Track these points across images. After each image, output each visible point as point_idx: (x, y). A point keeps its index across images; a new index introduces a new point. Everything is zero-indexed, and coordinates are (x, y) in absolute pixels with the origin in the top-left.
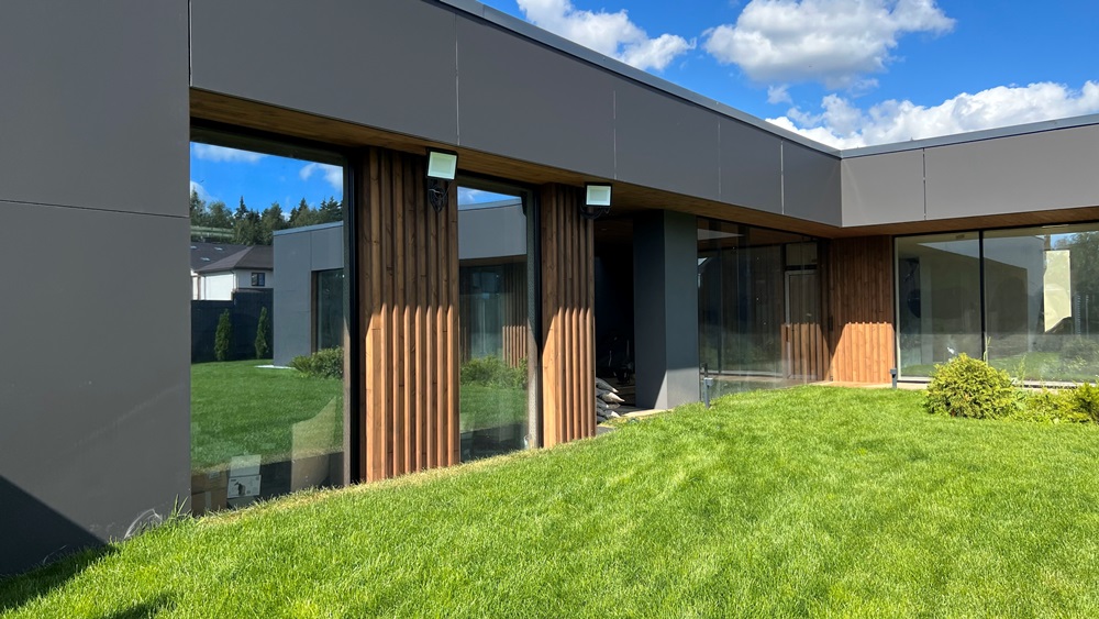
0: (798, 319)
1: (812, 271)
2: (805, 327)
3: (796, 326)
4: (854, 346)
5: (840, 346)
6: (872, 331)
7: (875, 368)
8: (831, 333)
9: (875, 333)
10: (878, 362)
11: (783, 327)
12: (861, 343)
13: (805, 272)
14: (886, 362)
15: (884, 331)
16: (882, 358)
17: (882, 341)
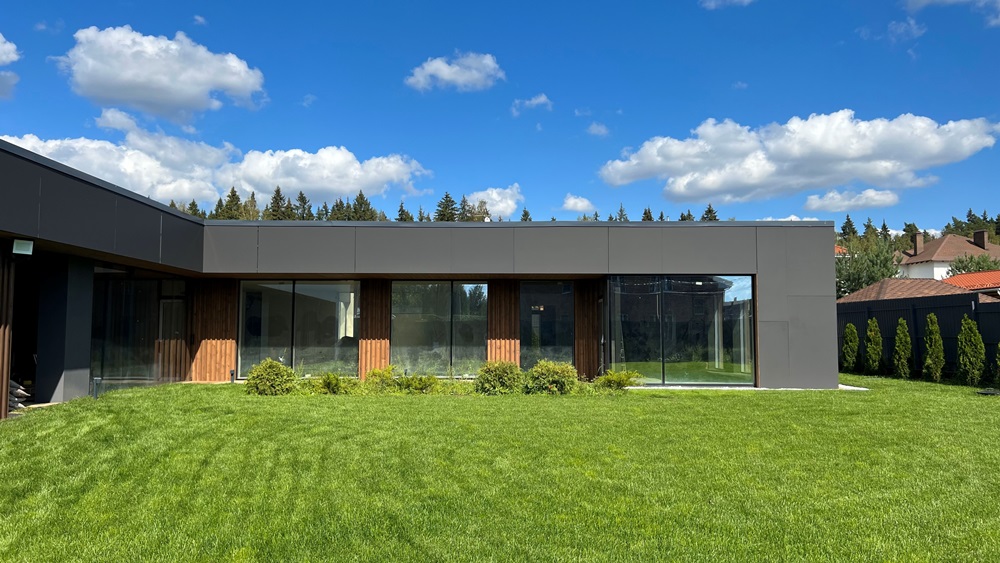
0: (168, 336)
1: (180, 301)
2: (173, 342)
3: (167, 341)
4: (209, 356)
5: (198, 355)
6: (221, 344)
7: (222, 371)
8: (192, 346)
9: (223, 346)
10: (225, 367)
11: (156, 342)
12: (214, 352)
13: (175, 301)
14: (230, 366)
15: (230, 345)
16: (228, 363)
17: (228, 352)
